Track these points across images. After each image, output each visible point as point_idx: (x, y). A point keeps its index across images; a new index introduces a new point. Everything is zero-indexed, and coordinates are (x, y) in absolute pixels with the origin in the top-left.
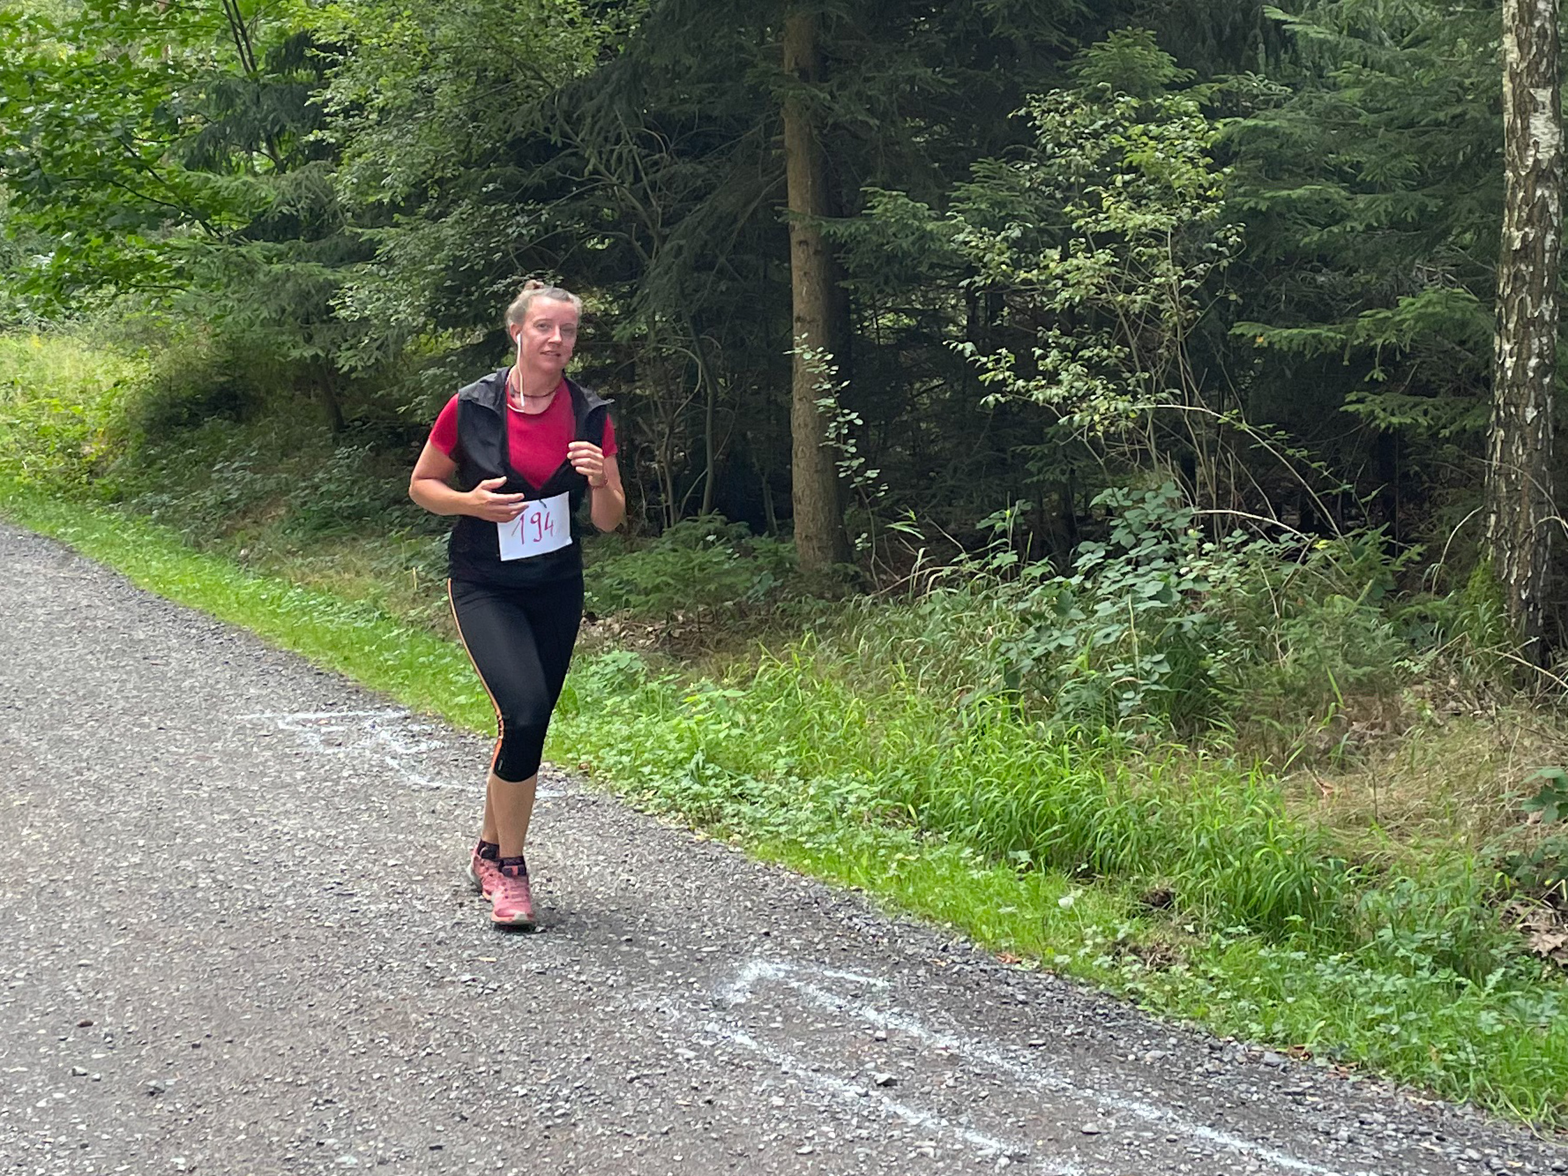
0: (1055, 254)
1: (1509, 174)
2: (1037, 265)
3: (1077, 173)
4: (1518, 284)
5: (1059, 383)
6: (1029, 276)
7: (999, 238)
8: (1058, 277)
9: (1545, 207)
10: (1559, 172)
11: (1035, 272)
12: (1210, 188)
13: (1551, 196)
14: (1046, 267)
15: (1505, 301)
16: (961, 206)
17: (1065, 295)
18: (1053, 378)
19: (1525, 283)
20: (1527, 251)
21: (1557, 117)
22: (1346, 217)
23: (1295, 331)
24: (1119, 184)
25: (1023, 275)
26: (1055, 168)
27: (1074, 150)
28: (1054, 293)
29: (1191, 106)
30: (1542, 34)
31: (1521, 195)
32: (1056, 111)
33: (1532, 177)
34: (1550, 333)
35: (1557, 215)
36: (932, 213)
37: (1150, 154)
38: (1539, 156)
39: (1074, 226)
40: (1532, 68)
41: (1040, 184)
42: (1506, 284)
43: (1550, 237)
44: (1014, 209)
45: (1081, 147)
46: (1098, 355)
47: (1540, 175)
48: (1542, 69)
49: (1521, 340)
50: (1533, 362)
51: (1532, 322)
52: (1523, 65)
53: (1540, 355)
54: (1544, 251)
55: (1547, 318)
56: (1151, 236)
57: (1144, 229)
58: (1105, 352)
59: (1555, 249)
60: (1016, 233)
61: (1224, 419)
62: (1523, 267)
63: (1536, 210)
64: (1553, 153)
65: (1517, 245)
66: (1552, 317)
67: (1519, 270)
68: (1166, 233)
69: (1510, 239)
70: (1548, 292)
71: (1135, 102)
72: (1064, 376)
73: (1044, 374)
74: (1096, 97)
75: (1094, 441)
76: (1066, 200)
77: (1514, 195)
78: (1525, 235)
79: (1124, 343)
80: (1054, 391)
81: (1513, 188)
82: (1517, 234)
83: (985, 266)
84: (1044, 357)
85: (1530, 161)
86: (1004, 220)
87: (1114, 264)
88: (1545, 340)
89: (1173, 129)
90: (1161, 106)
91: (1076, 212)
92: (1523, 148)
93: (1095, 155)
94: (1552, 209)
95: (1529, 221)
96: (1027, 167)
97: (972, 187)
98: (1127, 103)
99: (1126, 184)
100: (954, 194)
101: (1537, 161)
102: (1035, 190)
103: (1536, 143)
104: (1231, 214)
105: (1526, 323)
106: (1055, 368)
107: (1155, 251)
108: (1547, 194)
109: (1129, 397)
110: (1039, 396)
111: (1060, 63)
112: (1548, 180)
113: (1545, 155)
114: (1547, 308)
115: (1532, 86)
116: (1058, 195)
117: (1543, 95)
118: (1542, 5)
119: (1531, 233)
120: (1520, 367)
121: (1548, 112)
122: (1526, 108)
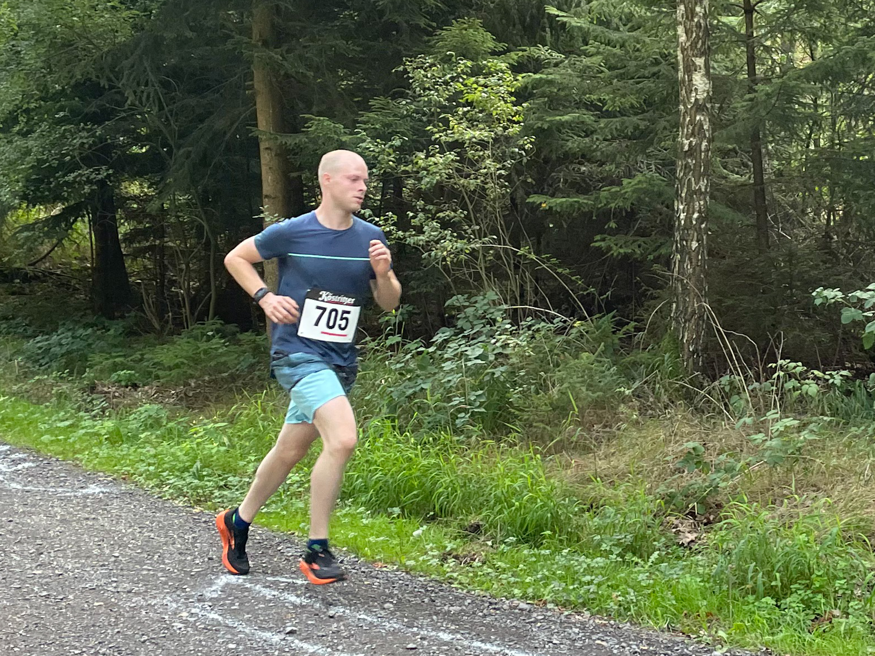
0: (422, 155)
1: (682, 107)
2: (412, 161)
3: (435, 105)
4: (687, 170)
5: (424, 233)
6: (407, 169)
7: (387, 146)
8: (425, 169)
9: (702, 126)
10: (709, 106)
11: (410, 166)
12: (515, 116)
13: (705, 120)
14: (417, 163)
15: (680, 181)
16: (364, 126)
17: (427, 180)
18: (420, 231)
19: (691, 170)
20: (692, 151)
21: (707, 74)
22: (592, 133)
23: (564, 200)
24: (460, 113)
25: (403, 168)
26: (422, 102)
27: (432, 92)
28: (421, 179)
29: (503, 66)
30: (699, 25)
31: (688, 119)
32: (421, 68)
33: (694, 109)
34: (705, 199)
35: (708, 130)
36: (346, 130)
37: (478, 95)
38: (698, 97)
39: (433, 138)
40: (693, 46)
41: (413, 112)
42: (680, 171)
43: (705, 143)
44: (396, 128)
45: (437, 90)
46: (448, 216)
47: (699, 107)
48: (699, 46)
49: (689, 203)
50: (696, 215)
51: (695, 192)
52: (688, 44)
53: (699, 212)
54: (701, 152)
55: (703, 190)
56: (478, 144)
57: (474, 140)
58: (453, 214)
59: (707, 150)
60: (397, 142)
61: (520, 252)
62: (690, 161)
63: (696, 128)
64: (705, 95)
65: (686, 148)
66: (706, 189)
67: (688, 163)
68: (488, 142)
69: (682, 145)
70: (703, 175)
71: (469, 63)
72: (426, 228)
73: (414, 228)
74: (447, 60)
75: (445, 267)
76: (429, 122)
77: (684, 119)
78: (691, 142)
79: (464, 207)
80: (421, 237)
81: (684, 115)
82: (687, 142)
83: (379, 162)
84: (414, 217)
85: (693, 100)
86: (392, 134)
87: (457, 161)
88: (702, 203)
89: (493, 80)
90: (486, 66)
91: (435, 130)
92: (689, 92)
93: (446, 94)
94: (706, 127)
95: (693, 134)
96: (404, 102)
97: (371, 115)
98: (465, 64)
99: (465, 114)
100: (360, 119)
101: (696, 100)
102: (410, 116)
103: (696, 89)
104: (526, 131)
105: (691, 193)
106: (421, 224)
107: (481, 153)
108: (702, 118)
109: (465, 241)
110: (411, 241)
111: (426, 38)
112: (703, 110)
113: (701, 96)
114: (703, 184)
115: (693, 56)
116: (425, 119)
117: (700, 61)
118: (698, 9)
119: (694, 141)
120: (689, 218)
121: (703, 72)
122: (690, 69)
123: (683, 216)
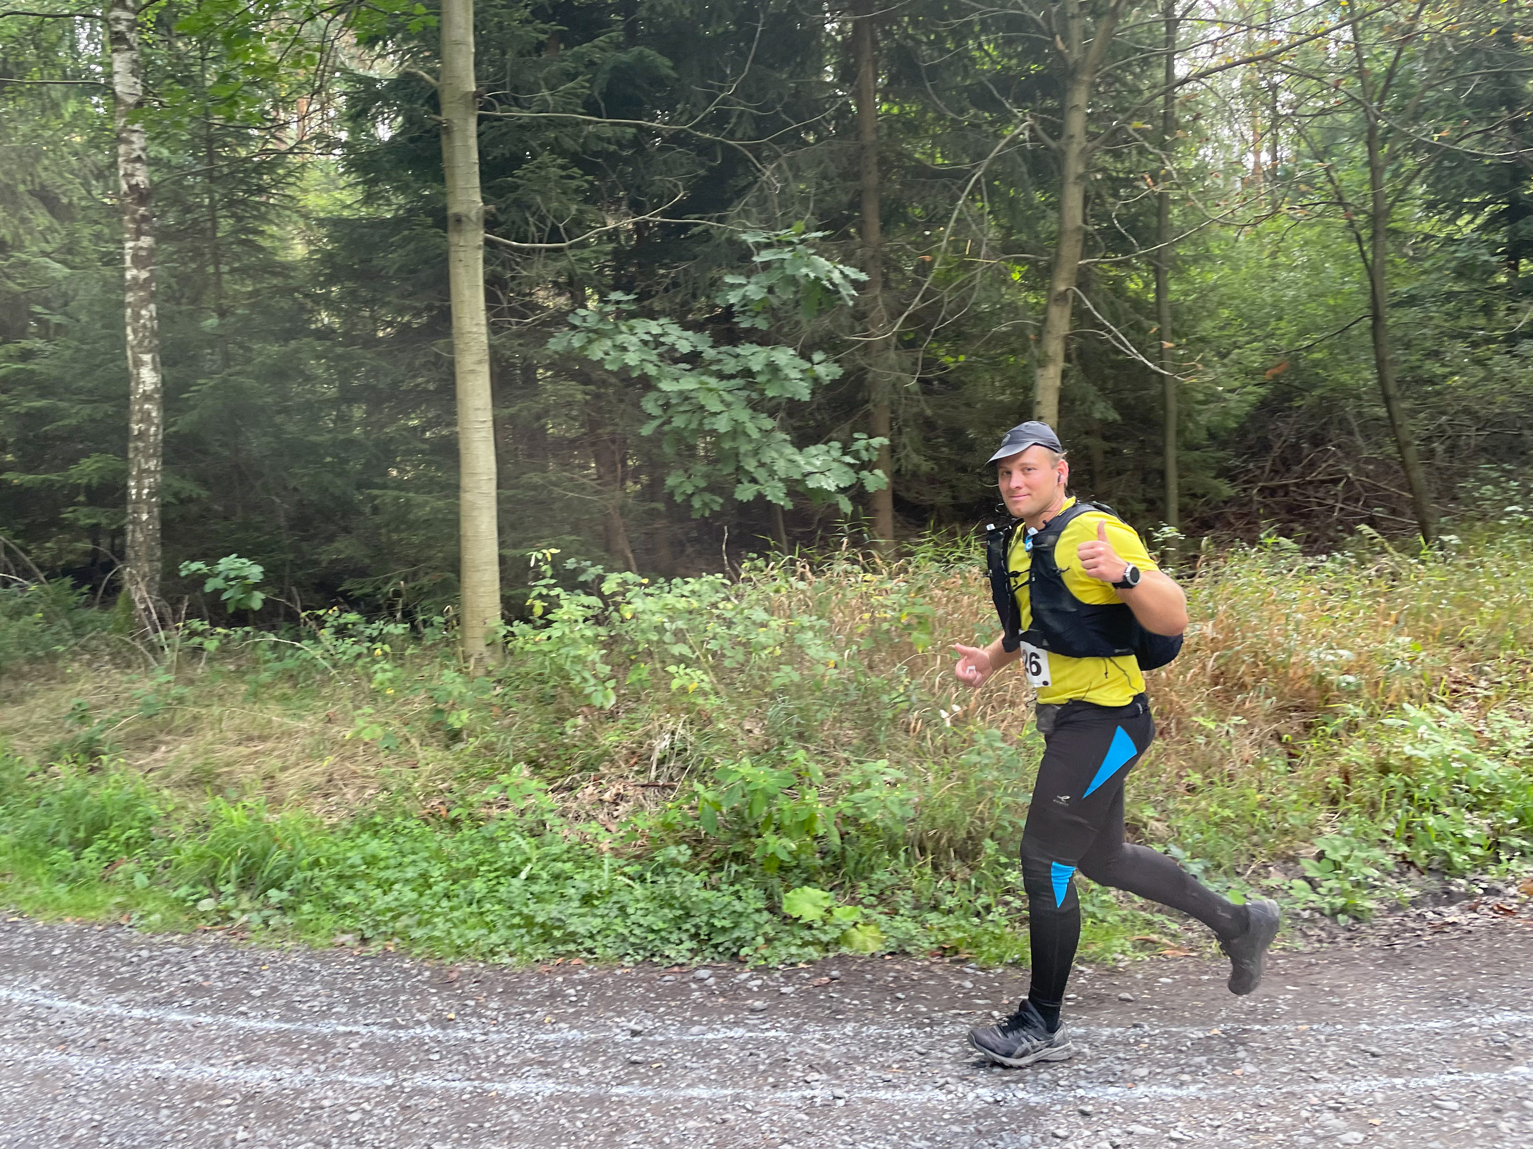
1: (133, 397)
4: (138, 452)
9: (150, 413)
10: (157, 396)
13: (152, 408)
15: (132, 461)
19: (141, 452)
20: (142, 435)
21: (154, 369)
30: (144, 327)
31: (137, 407)
33: (143, 399)
34: (155, 477)
35: (156, 417)
38: (146, 388)
40: (140, 343)
42: (132, 452)
43: (153, 429)
47: (147, 397)
48: (146, 343)
49: (139, 480)
50: (146, 491)
51: (145, 471)
52: (136, 342)
53: (150, 488)
54: (150, 436)
55: (153, 469)
59: (156, 435)
62: (140, 443)
63: (145, 415)
64: (153, 386)
65: (137, 433)
66: (155, 468)
67: (138, 445)
69: (134, 430)
70: (153, 456)
78: (141, 428)
81: (135, 404)
82: (137, 427)
85: (141, 391)
88: (151, 480)
92: (138, 384)
94: (154, 414)
95: (141, 421)
101: (145, 390)
103: (144, 382)
105: (141, 471)
108: (150, 407)
112: (151, 400)
113: (149, 388)
114: (152, 464)
115: (141, 353)
117: (147, 358)
118: (143, 312)
119: (143, 426)
120: (139, 494)
121: (150, 366)
122: (138, 364)
123: (134, 491)
